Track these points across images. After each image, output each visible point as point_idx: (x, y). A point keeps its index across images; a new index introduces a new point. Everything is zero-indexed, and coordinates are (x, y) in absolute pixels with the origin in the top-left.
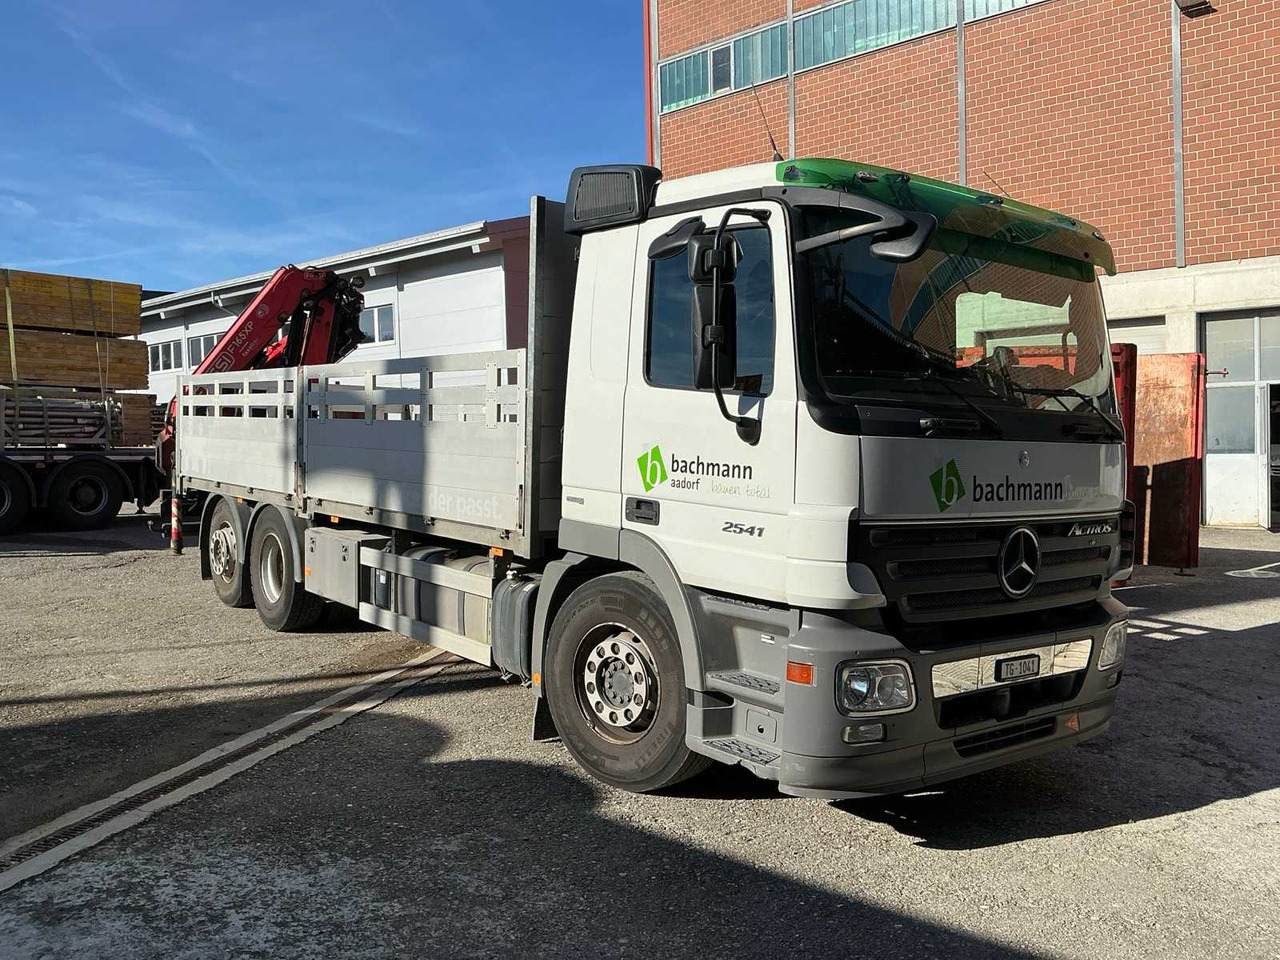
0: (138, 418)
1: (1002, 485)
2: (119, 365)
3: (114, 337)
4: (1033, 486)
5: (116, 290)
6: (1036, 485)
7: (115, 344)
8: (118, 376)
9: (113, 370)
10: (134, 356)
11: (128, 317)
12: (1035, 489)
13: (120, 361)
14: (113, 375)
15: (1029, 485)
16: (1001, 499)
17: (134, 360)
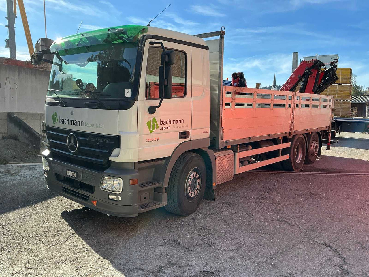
0: (346, 108)
1: (66, 120)
2: (341, 93)
3: (341, 84)
4: (74, 121)
5: (342, 70)
6: (75, 121)
7: (340, 87)
8: (340, 96)
9: (338, 94)
10: (346, 90)
11: (346, 78)
12: (75, 122)
13: (341, 91)
14: (338, 96)
15: (73, 120)
16: (66, 124)
17: (346, 91)
